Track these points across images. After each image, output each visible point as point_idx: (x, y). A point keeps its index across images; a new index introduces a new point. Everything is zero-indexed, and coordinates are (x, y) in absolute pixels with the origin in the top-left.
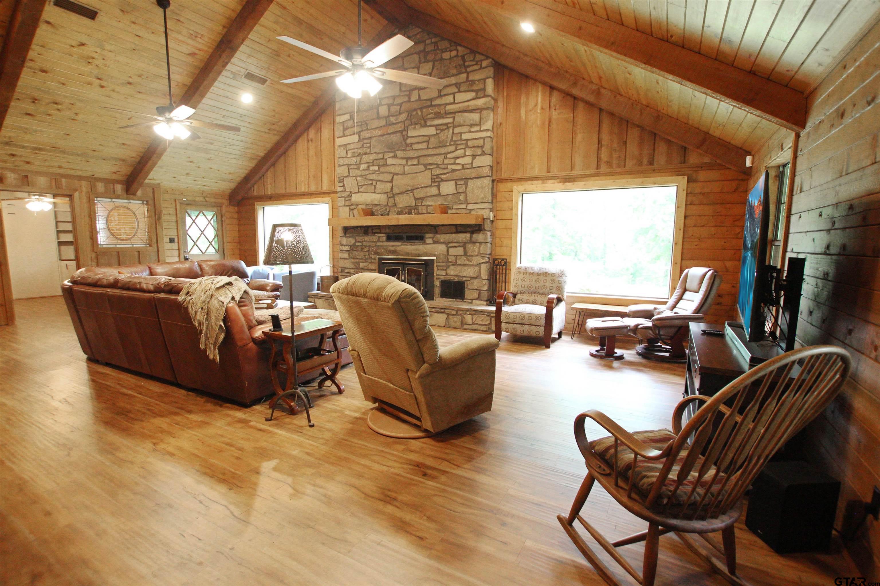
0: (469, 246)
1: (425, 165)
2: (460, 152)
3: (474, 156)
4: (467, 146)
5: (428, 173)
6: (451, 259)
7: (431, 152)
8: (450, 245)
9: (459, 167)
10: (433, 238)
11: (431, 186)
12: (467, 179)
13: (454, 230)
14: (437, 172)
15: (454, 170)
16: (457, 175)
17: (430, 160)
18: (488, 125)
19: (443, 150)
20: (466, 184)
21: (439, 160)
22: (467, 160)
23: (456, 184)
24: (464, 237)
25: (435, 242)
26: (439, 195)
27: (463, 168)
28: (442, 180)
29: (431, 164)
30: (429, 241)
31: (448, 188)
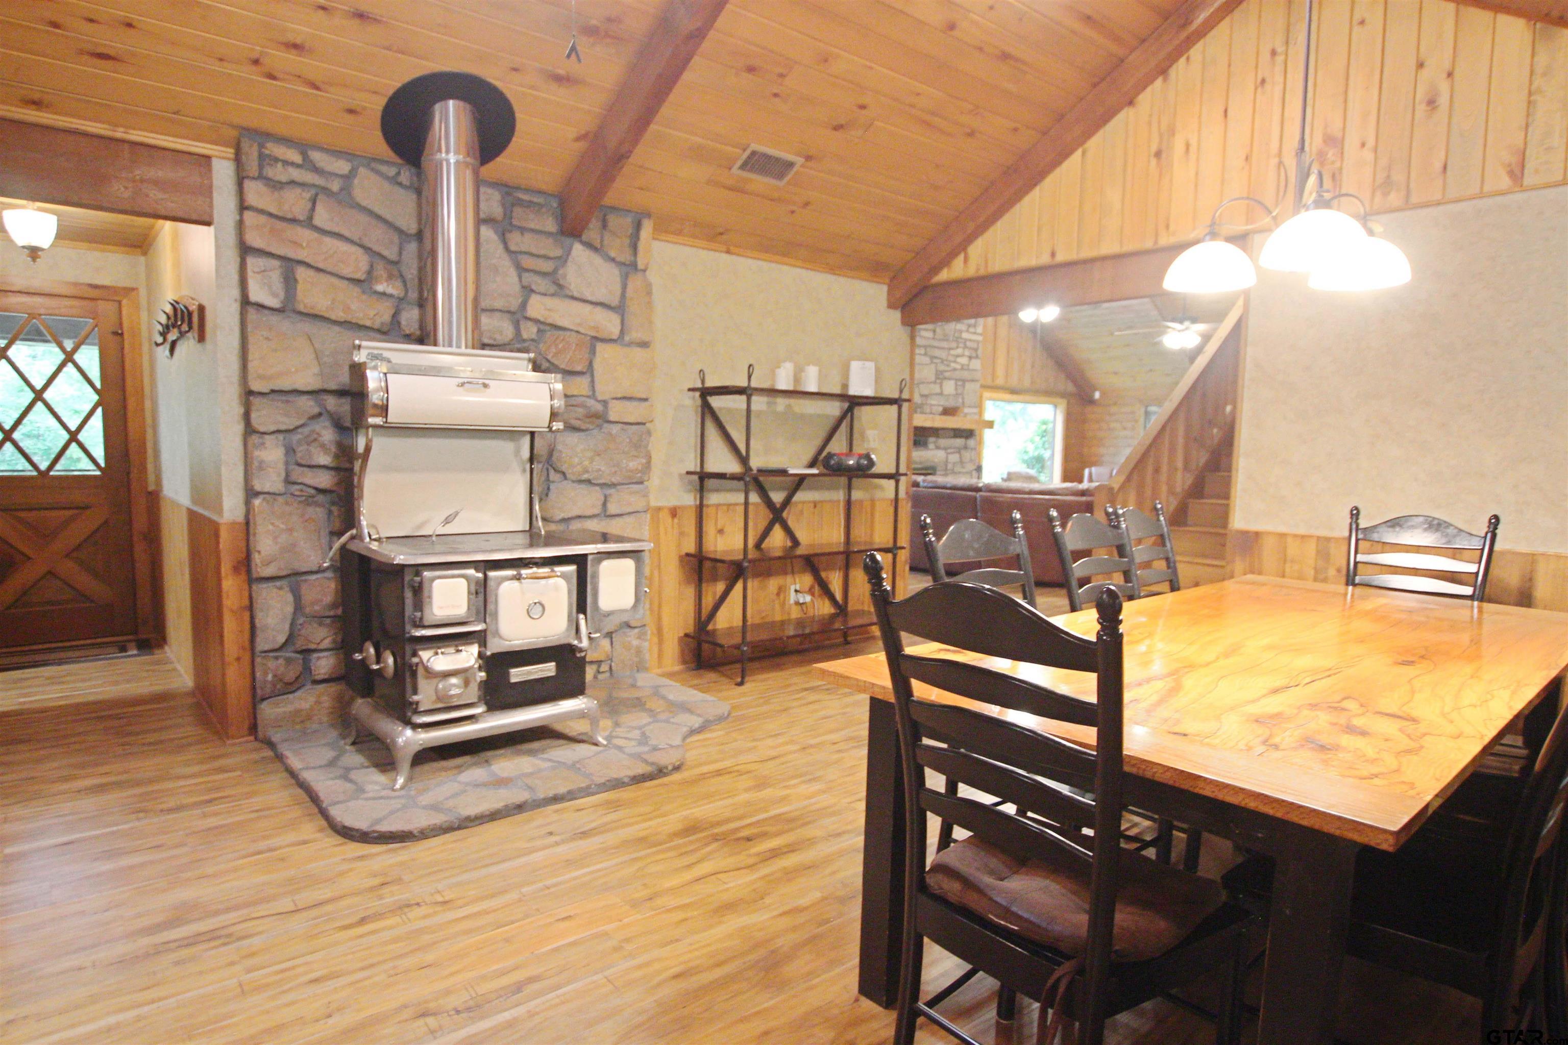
0: (963, 452)
1: (933, 358)
2: (959, 351)
3: (970, 358)
4: (965, 347)
5: (933, 366)
6: (950, 466)
7: (936, 343)
8: (949, 451)
9: (958, 367)
10: (935, 442)
11: (935, 383)
12: (964, 381)
13: (952, 434)
14: (942, 367)
15: (955, 370)
16: (958, 374)
17: (937, 353)
18: (980, 330)
19: (945, 344)
20: (964, 386)
21: (942, 354)
22: (964, 361)
23: (956, 385)
24: (959, 442)
25: (938, 448)
26: (941, 394)
27: (962, 369)
28: (945, 378)
29: (936, 357)
30: (931, 446)
31: (949, 387)
